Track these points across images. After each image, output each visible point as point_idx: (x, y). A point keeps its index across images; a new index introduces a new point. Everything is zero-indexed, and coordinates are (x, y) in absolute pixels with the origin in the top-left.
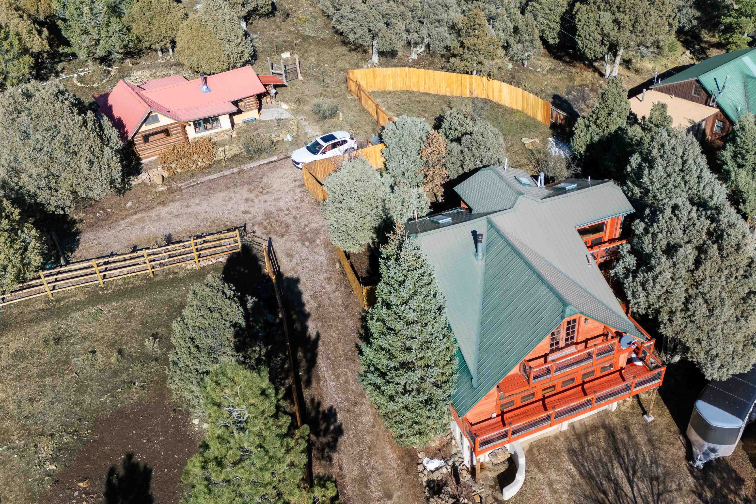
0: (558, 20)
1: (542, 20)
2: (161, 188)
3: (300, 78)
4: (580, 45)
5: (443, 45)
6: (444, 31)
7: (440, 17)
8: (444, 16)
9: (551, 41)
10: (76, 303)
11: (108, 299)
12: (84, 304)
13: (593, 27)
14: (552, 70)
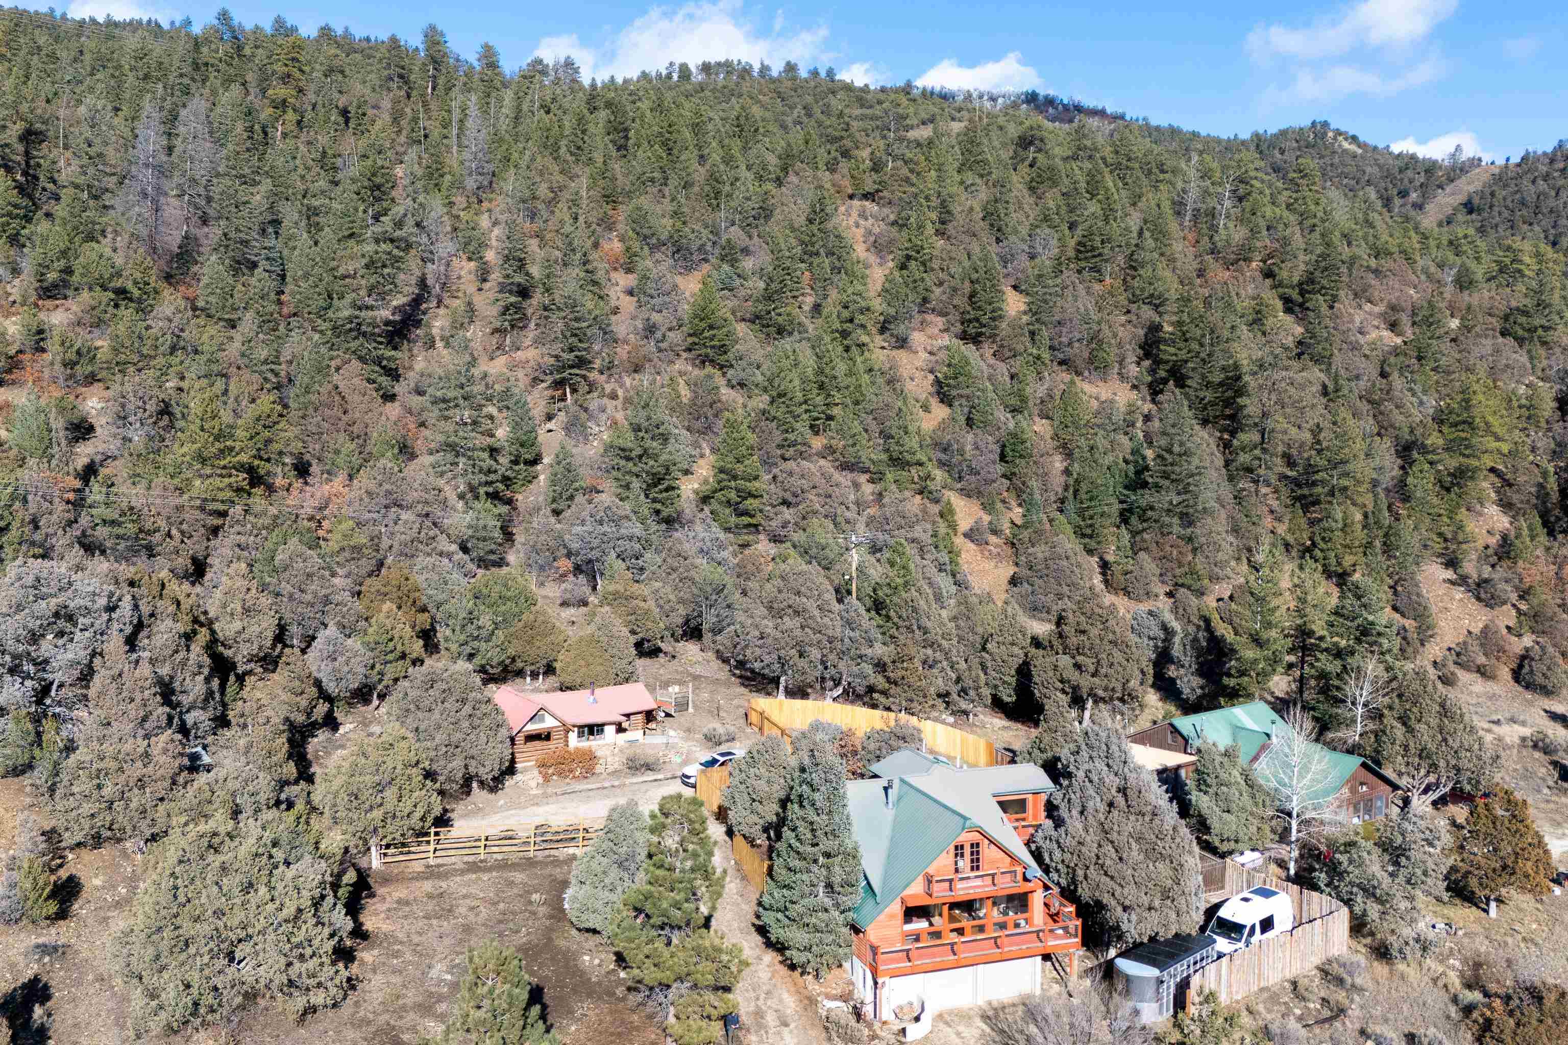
0: (1013, 672)
1: (994, 674)
2: (535, 792)
3: (691, 710)
4: (1038, 694)
5: (865, 683)
6: (868, 669)
7: (863, 652)
8: (869, 652)
9: (1007, 699)
10: (456, 870)
11: (489, 870)
12: (463, 872)
13: (1051, 674)
14: (1005, 728)
